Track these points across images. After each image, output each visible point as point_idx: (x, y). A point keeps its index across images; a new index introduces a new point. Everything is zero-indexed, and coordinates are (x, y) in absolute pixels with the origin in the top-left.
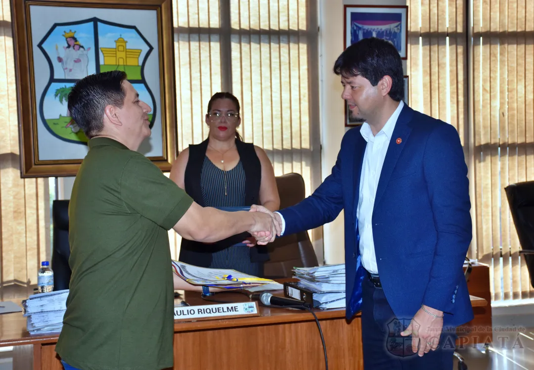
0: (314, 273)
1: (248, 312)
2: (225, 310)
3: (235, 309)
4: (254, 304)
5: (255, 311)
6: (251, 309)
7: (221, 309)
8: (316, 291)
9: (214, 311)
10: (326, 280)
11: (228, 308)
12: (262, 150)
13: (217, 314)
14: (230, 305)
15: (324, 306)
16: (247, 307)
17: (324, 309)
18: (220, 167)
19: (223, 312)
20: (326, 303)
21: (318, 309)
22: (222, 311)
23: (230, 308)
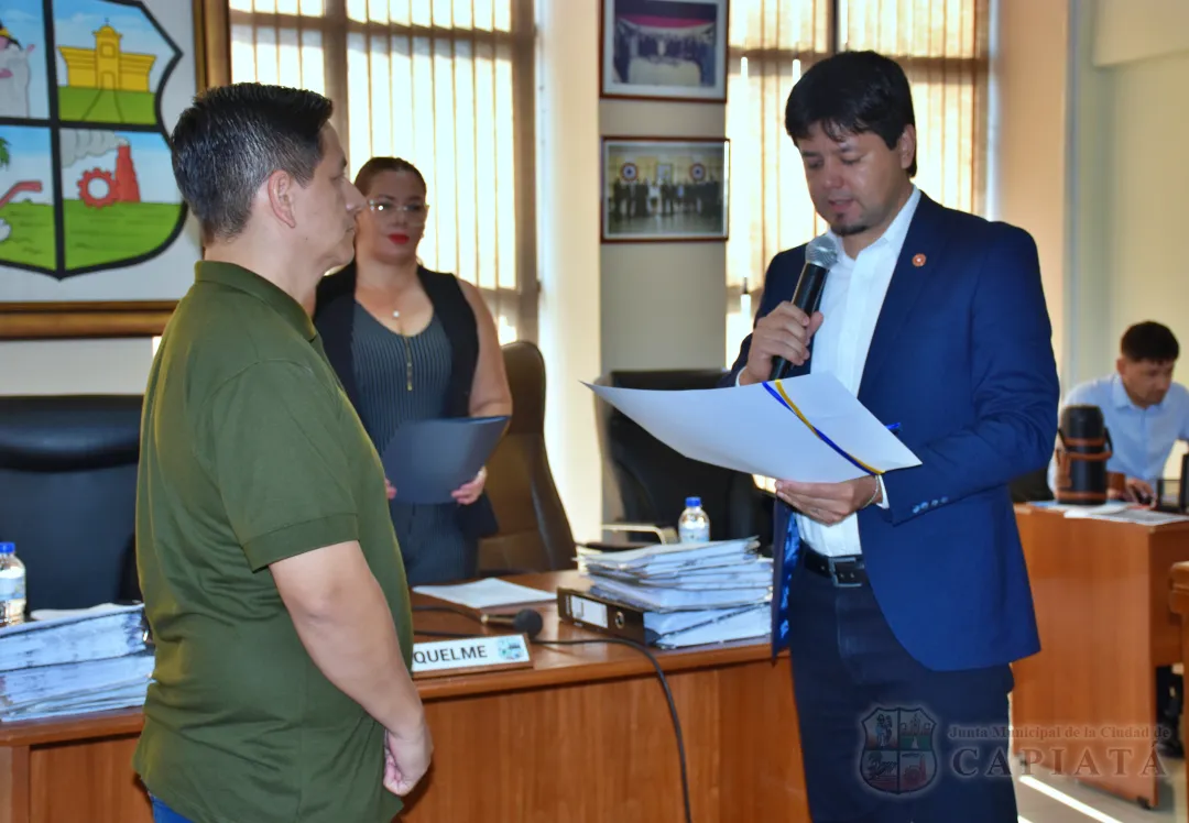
0: (645, 566)
1: (508, 658)
2: (458, 653)
3: (479, 652)
4: (519, 639)
5: (525, 657)
6: (514, 652)
7: (449, 652)
8: (649, 608)
9: (433, 657)
10: (670, 583)
11: (463, 650)
12: (475, 290)
13: (440, 665)
14: (467, 643)
15: (667, 641)
16: (505, 646)
17: (669, 648)
18: (392, 326)
19: (454, 658)
20: (672, 633)
21: (654, 646)
22: (450, 656)
23: (468, 650)
